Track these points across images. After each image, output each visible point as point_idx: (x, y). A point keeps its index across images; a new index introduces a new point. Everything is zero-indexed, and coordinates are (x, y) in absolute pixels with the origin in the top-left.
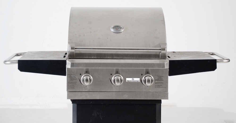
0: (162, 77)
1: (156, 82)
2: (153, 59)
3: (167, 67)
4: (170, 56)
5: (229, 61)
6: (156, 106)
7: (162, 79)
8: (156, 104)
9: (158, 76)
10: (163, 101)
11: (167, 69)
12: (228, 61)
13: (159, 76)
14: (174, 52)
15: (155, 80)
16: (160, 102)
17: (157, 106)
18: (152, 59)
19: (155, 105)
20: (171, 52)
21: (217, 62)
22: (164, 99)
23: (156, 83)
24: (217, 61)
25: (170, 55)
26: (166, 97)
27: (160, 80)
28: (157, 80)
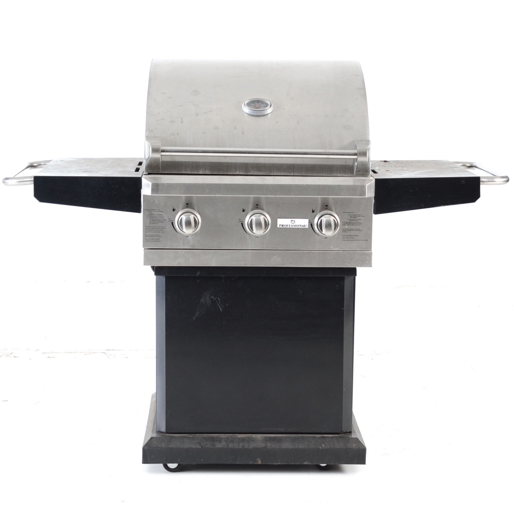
0: (359, 218)
1: (346, 227)
2: (339, 175)
3: (370, 193)
4: (376, 171)
5: (508, 181)
6: (344, 283)
7: (359, 221)
8: (344, 277)
9: (349, 214)
10: (359, 270)
11: (369, 198)
12: (504, 181)
13: (351, 214)
14: (385, 161)
15: (344, 224)
16: (352, 272)
17: (347, 281)
18: (335, 175)
19: (343, 279)
20: (378, 161)
21: (481, 183)
22: (362, 265)
23: (344, 231)
24: (481, 180)
25: (377, 168)
26: (367, 262)
27: (353, 224)
28: (349, 224)
